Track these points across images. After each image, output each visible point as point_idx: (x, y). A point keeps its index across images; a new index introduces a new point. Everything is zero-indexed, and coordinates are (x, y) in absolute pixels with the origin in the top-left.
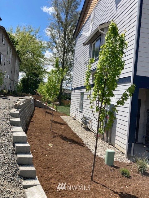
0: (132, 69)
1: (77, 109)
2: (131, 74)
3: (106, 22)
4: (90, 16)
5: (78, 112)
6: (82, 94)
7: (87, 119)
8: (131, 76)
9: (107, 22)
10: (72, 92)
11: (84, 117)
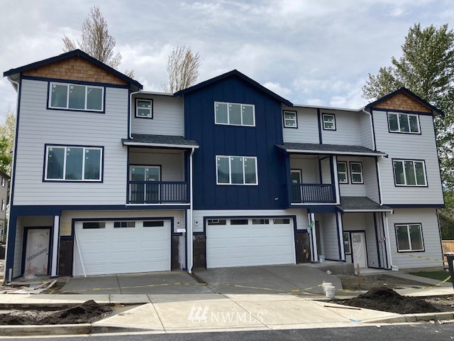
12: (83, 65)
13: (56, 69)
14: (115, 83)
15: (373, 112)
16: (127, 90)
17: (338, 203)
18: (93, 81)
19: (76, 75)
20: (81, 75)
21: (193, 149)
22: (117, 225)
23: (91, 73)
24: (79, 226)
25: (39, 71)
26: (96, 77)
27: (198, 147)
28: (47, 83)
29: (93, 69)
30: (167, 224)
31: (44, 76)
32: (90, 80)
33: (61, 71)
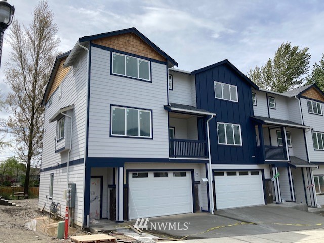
0: (84, 152)
1: (47, 196)
2: (83, 156)
3: (67, 106)
4: (58, 88)
5: (48, 199)
6: (52, 175)
7: (56, 205)
8: (83, 158)
9: (69, 106)
10: (41, 174)
11: (53, 203)
12: (135, 41)
13: (116, 42)
14: (157, 59)
15: (301, 98)
16: (165, 66)
17: (288, 160)
18: (143, 55)
19: (130, 48)
20: (134, 49)
21: (212, 116)
22: (156, 175)
23: (141, 48)
24: (130, 176)
25: (104, 42)
26: (144, 52)
27: (215, 114)
28: (110, 52)
29: (142, 46)
30: (189, 175)
31: (107, 46)
32: (140, 54)
33: (119, 44)
